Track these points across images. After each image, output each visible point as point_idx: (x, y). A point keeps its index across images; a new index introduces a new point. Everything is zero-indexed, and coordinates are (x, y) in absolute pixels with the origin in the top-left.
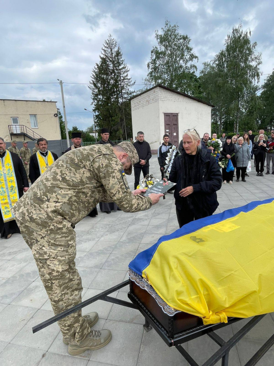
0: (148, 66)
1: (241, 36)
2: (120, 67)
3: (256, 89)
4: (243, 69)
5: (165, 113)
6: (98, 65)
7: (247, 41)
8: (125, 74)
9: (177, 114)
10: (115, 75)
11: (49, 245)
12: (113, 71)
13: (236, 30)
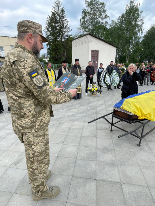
0: (81, 20)
1: (134, 6)
2: (64, 19)
3: (139, 38)
4: (134, 26)
5: (92, 50)
6: (49, 17)
7: (137, 10)
8: (67, 24)
9: (98, 51)
10: (60, 24)
11: (33, 137)
12: (59, 21)
13: (132, 2)
